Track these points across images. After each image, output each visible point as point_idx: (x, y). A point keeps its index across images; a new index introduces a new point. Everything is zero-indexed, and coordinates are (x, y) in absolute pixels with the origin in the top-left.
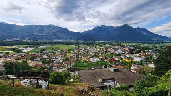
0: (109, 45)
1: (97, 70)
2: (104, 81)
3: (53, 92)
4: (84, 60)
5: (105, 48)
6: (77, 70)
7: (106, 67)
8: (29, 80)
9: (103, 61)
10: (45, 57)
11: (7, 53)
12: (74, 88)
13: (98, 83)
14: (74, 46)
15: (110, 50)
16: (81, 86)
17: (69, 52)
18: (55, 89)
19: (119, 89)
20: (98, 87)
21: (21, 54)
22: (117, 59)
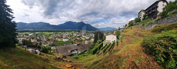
0: (74, 32)
1: (68, 46)
2: (72, 51)
3: (42, 57)
4: (59, 40)
5: (72, 33)
6: (55, 46)
7: (72, 43)
8: (32, 49)
9: (71, 41)
10: (38, 38)
11: (23, 36)
12: (54, 56)
13: (68, 53)
14: (53, 33)
15: (75, 35)
16: (58, 55)
17: (50, 36)
18: (43, 55)
19: (80, 54)
20: (68, 55)
21: (28, 36)
22: (78, 39)
